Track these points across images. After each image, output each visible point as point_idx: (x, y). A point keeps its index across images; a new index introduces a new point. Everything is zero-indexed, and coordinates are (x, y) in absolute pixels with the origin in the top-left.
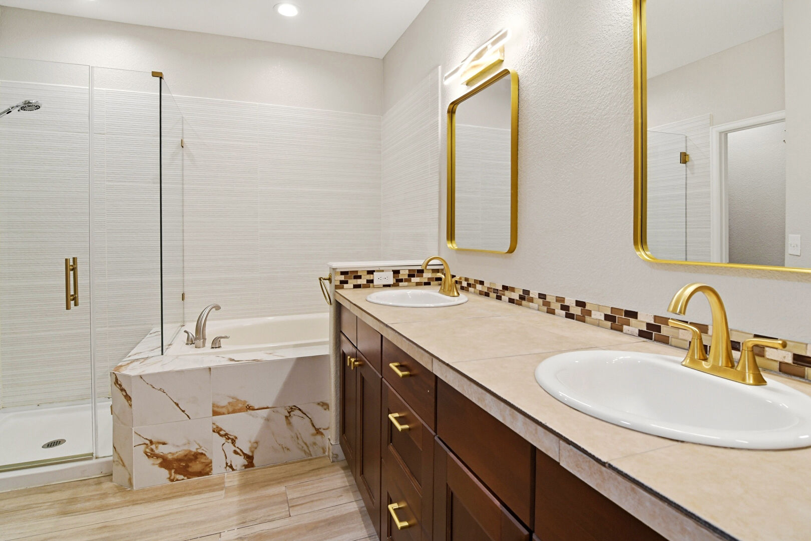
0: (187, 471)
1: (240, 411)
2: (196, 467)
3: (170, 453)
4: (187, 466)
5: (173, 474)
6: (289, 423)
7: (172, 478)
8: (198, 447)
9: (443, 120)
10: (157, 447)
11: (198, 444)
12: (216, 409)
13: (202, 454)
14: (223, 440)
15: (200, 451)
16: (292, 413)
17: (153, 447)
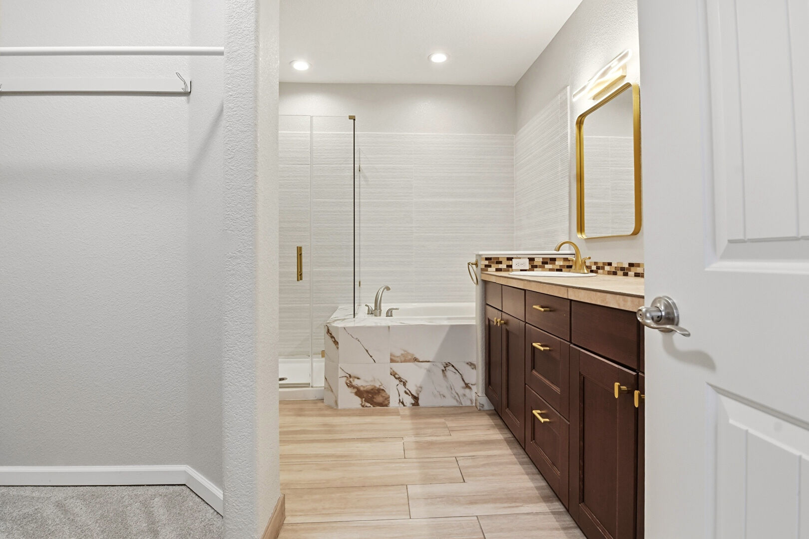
0: (373, 401)
1: (409, 361)
2: (379, 399)
3: (362, 386)
4: (373, 397)
5: (363, 401)
6: (445, 376)
7: (363, 404)
8: (380, 384)
9: (572, 132)
10: (353, 380)
11: (381, 383)
12: (393, 358)
13: (383, 390)
14: (397, 382)
15: (382, 387)
16: (447, 368)
17: (351, 380)
